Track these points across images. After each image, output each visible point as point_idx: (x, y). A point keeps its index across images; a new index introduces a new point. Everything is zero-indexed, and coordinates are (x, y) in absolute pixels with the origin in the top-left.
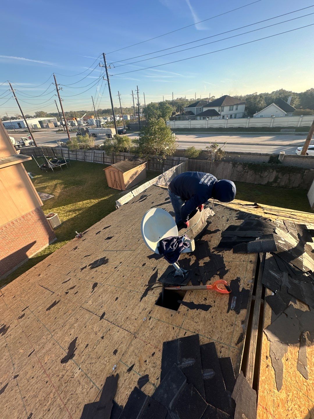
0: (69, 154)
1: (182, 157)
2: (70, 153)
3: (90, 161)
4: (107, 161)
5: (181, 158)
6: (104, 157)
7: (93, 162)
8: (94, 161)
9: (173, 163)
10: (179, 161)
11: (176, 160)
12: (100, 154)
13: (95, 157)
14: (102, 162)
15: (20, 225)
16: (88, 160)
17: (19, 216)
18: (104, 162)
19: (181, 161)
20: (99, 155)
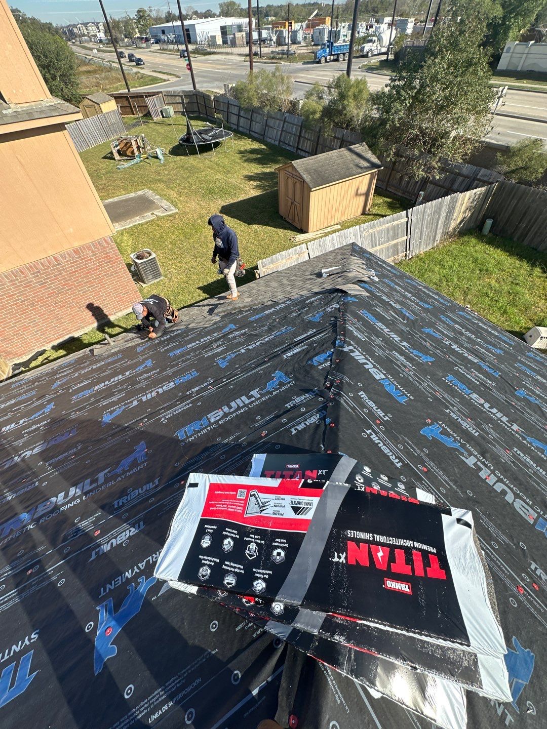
0: (239, 116)
1: (486, 167)
2: (242, 113)
3: (273, 142)
4: (304, 148)
5: (483, 170)
6: (300, 136)
7: (277, 143)
8: (280, 141)
9: (453, 181)
10: (475, 179)
11: (466, 177)
12: (295, 127)
13: (284, 133)
14: (294, 147)
15: (73, 266)
16: (270, 138)
17: (67, 247)
18: (298, 148)
19: (479, 180)
20: (292, 128)
